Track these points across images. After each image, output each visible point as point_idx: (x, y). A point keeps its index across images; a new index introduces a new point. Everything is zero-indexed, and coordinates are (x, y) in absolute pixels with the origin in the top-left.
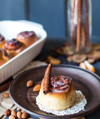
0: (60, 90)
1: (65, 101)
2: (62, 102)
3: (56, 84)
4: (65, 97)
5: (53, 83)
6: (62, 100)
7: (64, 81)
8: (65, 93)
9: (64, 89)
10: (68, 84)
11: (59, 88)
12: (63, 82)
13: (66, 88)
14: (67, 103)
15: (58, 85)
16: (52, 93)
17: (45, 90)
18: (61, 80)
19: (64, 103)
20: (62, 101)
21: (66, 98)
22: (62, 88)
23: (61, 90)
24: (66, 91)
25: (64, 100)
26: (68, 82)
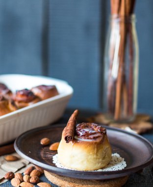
0: (88, 138)
1: (95, 156)
2: (90, 157)
3: (84, 131)
4: (96, 149)
5: (80, 130)
6: (91, 153)
7: (96, 129)
8: (96, 143)
9: (94, 138)
10: (101, 133)
11: (88, 136)
12: (93, 130)
13: (97, 137)
14: (98, 160)
15: (86, 132)
16: (77, 142)
17: (67, 135)
18: (91, 127)
19: (94, 158)
20: (91, 155)
21: (97, 151)
22: (92, 136)
23: (91, 139)
24: (98, 140)
25: (94, 154)
26: (101, 130)
